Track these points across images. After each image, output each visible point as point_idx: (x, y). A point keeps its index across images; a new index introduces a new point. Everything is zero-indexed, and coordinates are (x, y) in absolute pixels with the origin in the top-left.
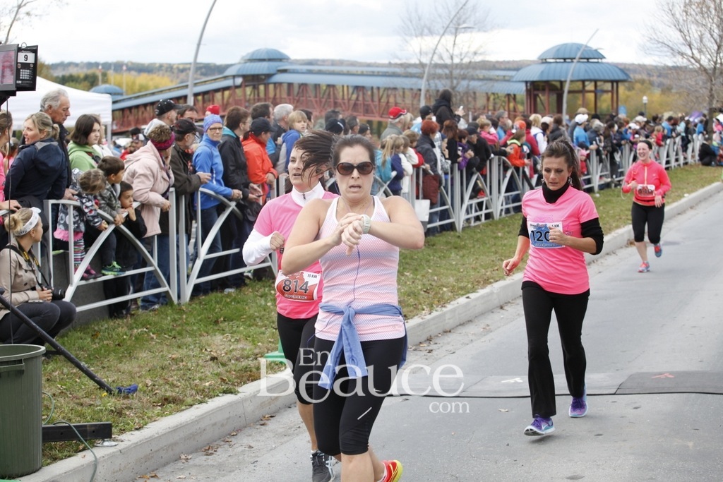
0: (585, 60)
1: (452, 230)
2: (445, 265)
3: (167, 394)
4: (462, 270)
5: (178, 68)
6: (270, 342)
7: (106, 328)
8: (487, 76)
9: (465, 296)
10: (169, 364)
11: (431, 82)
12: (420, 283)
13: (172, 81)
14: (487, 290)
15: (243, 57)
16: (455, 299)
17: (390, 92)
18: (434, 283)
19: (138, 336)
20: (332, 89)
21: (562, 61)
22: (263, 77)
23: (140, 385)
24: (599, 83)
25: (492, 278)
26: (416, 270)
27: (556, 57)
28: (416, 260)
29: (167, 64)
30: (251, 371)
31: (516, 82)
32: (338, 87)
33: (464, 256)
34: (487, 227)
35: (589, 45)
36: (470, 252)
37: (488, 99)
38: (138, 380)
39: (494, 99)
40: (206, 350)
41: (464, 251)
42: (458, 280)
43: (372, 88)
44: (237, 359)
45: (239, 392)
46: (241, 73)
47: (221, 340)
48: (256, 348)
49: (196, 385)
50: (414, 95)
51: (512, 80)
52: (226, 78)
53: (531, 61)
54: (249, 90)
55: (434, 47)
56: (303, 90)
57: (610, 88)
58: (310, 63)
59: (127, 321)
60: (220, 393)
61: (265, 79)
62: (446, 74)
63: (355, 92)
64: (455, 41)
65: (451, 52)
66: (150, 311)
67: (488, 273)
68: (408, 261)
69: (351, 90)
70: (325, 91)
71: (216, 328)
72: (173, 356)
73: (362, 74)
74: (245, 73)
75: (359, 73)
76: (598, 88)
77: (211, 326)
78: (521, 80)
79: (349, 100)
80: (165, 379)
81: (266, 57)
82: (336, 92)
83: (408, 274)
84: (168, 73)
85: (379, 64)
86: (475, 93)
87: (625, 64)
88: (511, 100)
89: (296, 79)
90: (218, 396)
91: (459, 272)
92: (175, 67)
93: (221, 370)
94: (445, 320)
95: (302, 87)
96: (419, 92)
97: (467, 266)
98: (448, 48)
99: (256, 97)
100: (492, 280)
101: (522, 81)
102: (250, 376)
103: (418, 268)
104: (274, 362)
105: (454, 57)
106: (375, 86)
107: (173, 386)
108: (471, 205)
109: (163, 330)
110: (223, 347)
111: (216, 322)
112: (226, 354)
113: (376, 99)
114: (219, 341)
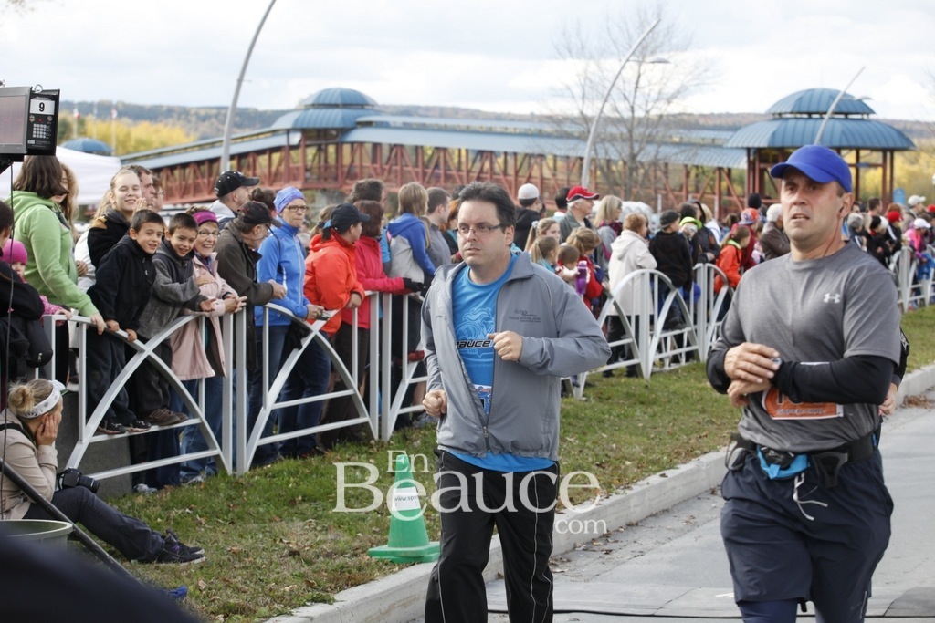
0: (842, 116)
1: (637, 377)
2: (627, 427)
3: (232, 601)
4: (652, 436)
5: (197, 114)
6: (374, 532)
7: (129, 508)
8: (685, 140)
9: (658, 474)
10: (229, 560)
11: (599, 146)
12: (591, 453)
13: (188, 135)
14: (692, 465)
15: (304, 100)
16: (644, 478)
17: (533, 161)
18: (610, 454)
19: (179, 519)
20: (442, 155)
21: (805, 116)
22: (334, 133)
23: (191, 588)
24: (863, 153)
25: (699, 449)
26: (584, 434)
27: (796, 110)
28: (582, 419)
29: (179, 107)
30: (350, 572)
31: (732, 148)
32: (450, 151)
33: (655, 415)
34: (689, 372)
35: (849, 92)
36: (664, 410)
37: (688, 174)
38: (187, 580)
39: (697, 176)
40: (281, 540)
41: (656, 408)
42: (647, 449)
43: (506, 154)
44: (328, 555)
45: (334, 601)
46: (299, 126)
47: (303, 529)
48: (354, 541)
49: (271, 590)
50: (571, 165)
51: (725, 146)
52: (275, 132)
53: (756, 115)
54: (311, 152)
55: (606, 92)
56: (396, 155)
57: (880, 162)
58: (407, 111)
59: (161, 499)
60: (308, 601)
61: (337, 136)
62: (621, 134)
63: (479, 157)
64: (637, 83)
65: (631, 100)
66: (193, 484)
67: (693, 441)
68: (571, 420)
69: (471, 156)
70: (432, 156)
71: (292, 511)
72: (234, 548)
73: (490, 132)
74: (305, 126)
75: (484, 129)
76: (862, 161)
77: (285, 508)
78: (740, 145)
79: (469, 172)
80: (225, 580)
81: (339, 102)
82: (448, 157)
83: (572, 439)
84: (181, 122)
85: (515, 115)
86: (666, 165)
87: (906, 122)
88: (724, 176)
89: (385, 137)
90: (304, 605)
91: (649, 438)
92: (193, 112)
93: (306, 569)
94: (629, 507)
95: (394, 151)
96: (579, 161)
97: (660, 429)
98: (627, 94)
99: (322, 163)
100: (698, 452)
101: (743, 148)
102: (349, 578)
103: (586, 431)
104: (382, 561)
105: (636, 107)
106: (509, 150)
107: (238, 590)
108: (666, 339)
109: (214, 512)
110: (306, 537)
111: (292, 503)
112: (311, 547)
113: (511, 171)
114: (298, 529)
